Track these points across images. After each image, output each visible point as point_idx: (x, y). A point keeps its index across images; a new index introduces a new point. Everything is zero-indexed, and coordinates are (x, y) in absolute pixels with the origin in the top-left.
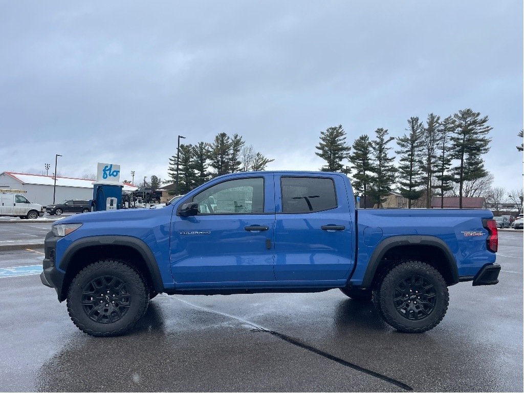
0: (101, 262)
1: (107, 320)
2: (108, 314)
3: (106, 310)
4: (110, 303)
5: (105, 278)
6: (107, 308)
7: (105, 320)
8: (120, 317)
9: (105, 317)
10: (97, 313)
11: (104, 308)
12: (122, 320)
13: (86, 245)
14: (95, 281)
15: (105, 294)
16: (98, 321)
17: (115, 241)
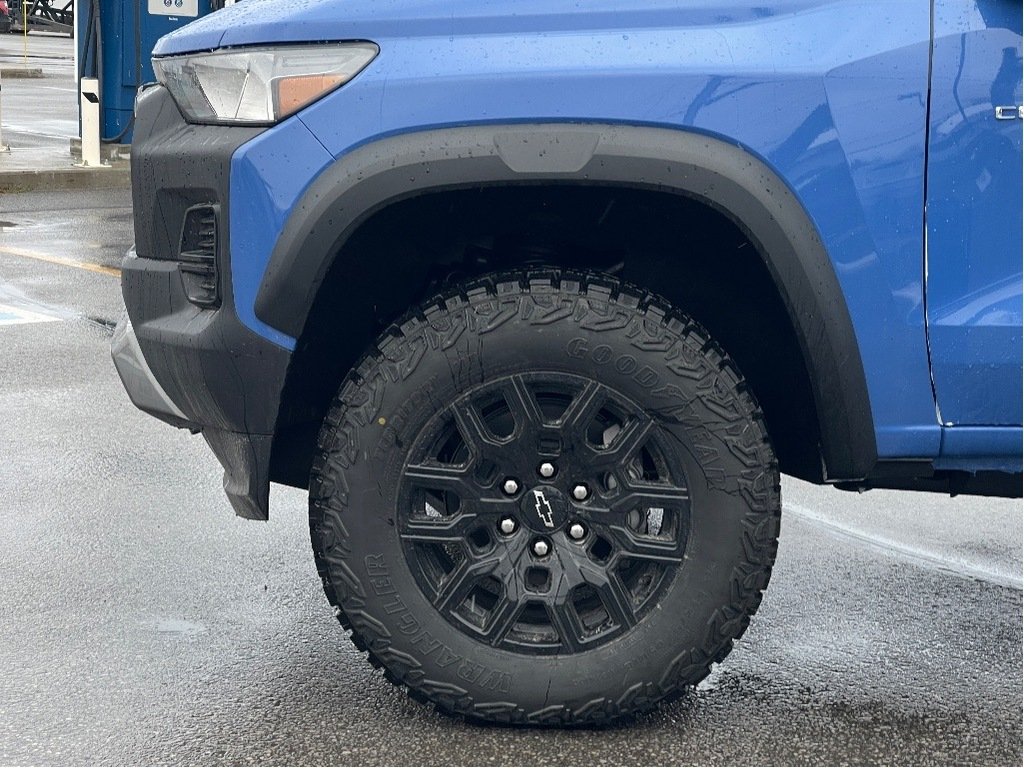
0: (509, 289)
1: (546, 631)
2: (552, 595)
3: (538, 576)
4: (560, 537)
5: (533, 385)
6: (540, 563)
7: (536, 635)
8: (625, 620)
9: (535, 613)
10: (487, 591)
11: (528, 561)
12: (633, 636)
13: (423, 182)
14: (476, 401)
15: (529, 478)
16: (494, 638)
17: (598, 160)
